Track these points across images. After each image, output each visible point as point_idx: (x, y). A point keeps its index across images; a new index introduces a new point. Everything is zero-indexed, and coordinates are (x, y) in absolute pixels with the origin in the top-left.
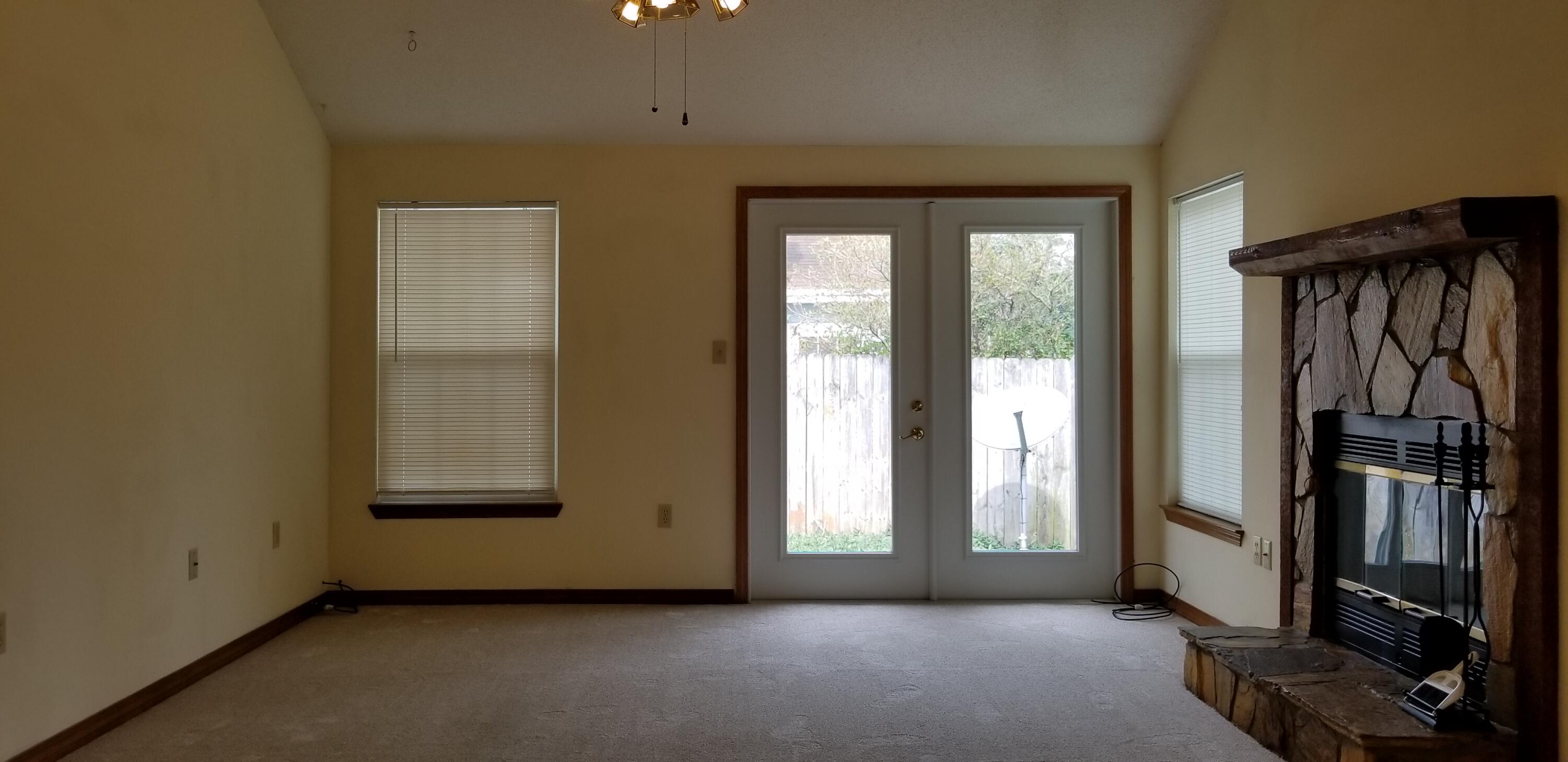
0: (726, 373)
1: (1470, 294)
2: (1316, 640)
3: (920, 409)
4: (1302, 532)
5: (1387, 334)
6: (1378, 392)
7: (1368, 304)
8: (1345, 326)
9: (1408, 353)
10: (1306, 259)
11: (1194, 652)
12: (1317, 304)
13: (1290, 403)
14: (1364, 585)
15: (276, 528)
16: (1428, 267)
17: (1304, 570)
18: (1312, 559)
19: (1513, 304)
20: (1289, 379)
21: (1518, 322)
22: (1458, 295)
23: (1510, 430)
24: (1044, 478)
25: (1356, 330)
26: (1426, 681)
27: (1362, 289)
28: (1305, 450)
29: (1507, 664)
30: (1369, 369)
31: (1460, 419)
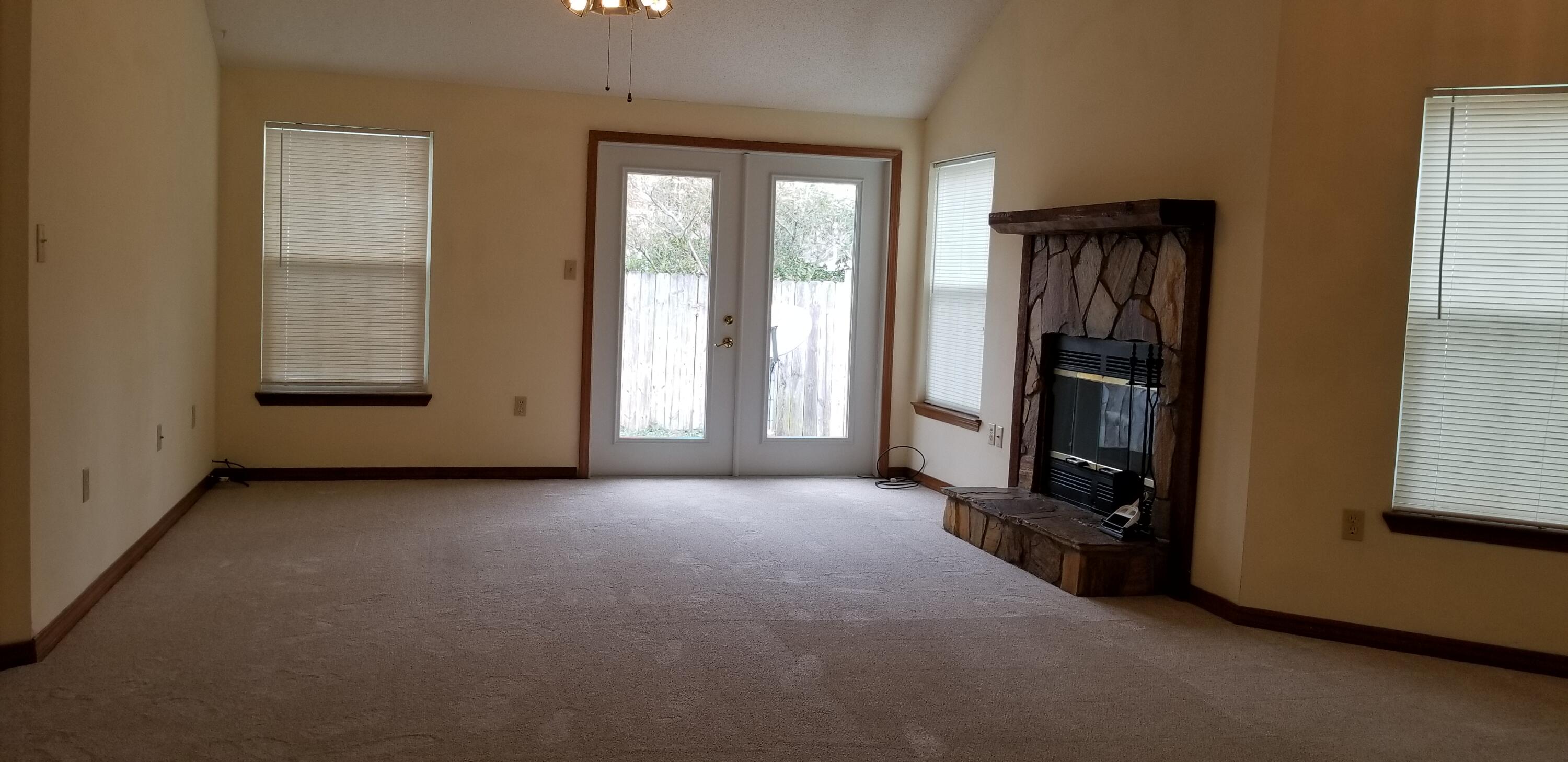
0: (575, 288)
1: (1157, 259)
2: (1036, 494)
3: (731, 323)
4: (1029, 419)
5: (1100, 282)
6: (1090, 321)
7: (1087, 260)
8: (1069, 274)
9: (1113, 296)
10: (1048, 226)
11: (953, 504)
12: (1049, 257)
13: (1025, 327)
14: (1071, 455)
15: (193, 409)
16: (1131, 238)
17: (1028, 446)
18: (1035, 438)
19: (1184, 268)
20: (1025, 309)
21: (1187, 280)
22: (1150, 259)
23: (1177, 350)
25: (1077, 277)
26: (1115, 513)
27: (1084, 249)
28: (1035, 361)
29: (1166, 499)
30: (1086, 305)
31: (1145, 342)
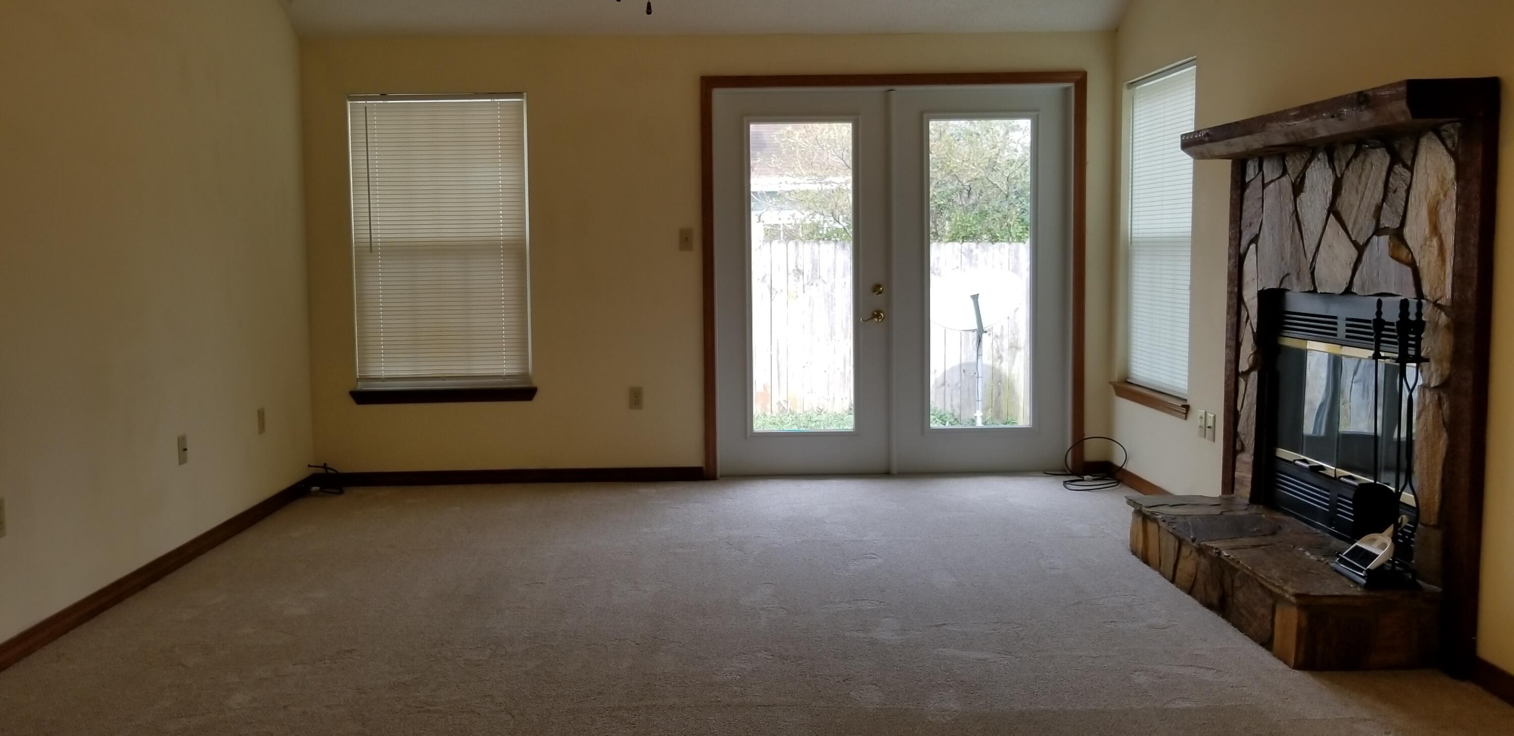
0: (693, 259)
1: (1412, 175)
2: (1255, 507)
3: (880, 293)
4: (1245, 405)
5: (1331, 214)
6: (1321, 270)
7: (1314, 185)
8: (1291, 207)
9: (1350, 233)
10: (1254, 142)
11: (1140, 519)
12: (1264, 186)
13: (1236, 282)
14: (1302, 455)
15: (261, 414)
16: (1372, 148)
17: (1245, 441)
18: (1254, 430)
19: (1454, 184)
20: (1236, 259)
21: (1457, 201)
22: (1401, 176)
23: (1446, 305)
24: (999, 358)
25: (1301, 211)
26: (1357, 544)
27: (1309, 170)
28: (1250, 327)
29: (1434, 527)
30: (1313, 247)
31: (1399, 296)
